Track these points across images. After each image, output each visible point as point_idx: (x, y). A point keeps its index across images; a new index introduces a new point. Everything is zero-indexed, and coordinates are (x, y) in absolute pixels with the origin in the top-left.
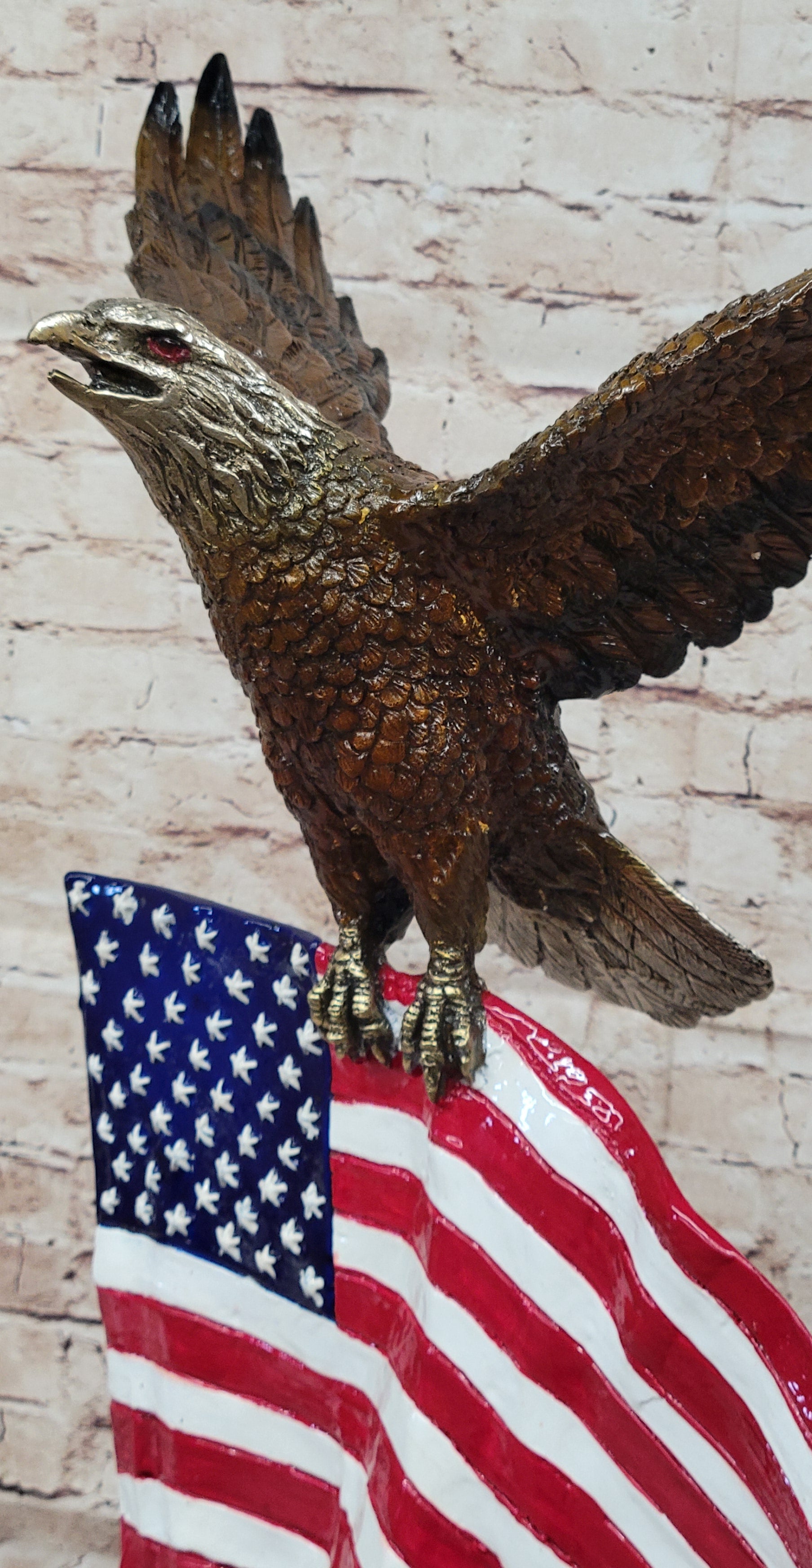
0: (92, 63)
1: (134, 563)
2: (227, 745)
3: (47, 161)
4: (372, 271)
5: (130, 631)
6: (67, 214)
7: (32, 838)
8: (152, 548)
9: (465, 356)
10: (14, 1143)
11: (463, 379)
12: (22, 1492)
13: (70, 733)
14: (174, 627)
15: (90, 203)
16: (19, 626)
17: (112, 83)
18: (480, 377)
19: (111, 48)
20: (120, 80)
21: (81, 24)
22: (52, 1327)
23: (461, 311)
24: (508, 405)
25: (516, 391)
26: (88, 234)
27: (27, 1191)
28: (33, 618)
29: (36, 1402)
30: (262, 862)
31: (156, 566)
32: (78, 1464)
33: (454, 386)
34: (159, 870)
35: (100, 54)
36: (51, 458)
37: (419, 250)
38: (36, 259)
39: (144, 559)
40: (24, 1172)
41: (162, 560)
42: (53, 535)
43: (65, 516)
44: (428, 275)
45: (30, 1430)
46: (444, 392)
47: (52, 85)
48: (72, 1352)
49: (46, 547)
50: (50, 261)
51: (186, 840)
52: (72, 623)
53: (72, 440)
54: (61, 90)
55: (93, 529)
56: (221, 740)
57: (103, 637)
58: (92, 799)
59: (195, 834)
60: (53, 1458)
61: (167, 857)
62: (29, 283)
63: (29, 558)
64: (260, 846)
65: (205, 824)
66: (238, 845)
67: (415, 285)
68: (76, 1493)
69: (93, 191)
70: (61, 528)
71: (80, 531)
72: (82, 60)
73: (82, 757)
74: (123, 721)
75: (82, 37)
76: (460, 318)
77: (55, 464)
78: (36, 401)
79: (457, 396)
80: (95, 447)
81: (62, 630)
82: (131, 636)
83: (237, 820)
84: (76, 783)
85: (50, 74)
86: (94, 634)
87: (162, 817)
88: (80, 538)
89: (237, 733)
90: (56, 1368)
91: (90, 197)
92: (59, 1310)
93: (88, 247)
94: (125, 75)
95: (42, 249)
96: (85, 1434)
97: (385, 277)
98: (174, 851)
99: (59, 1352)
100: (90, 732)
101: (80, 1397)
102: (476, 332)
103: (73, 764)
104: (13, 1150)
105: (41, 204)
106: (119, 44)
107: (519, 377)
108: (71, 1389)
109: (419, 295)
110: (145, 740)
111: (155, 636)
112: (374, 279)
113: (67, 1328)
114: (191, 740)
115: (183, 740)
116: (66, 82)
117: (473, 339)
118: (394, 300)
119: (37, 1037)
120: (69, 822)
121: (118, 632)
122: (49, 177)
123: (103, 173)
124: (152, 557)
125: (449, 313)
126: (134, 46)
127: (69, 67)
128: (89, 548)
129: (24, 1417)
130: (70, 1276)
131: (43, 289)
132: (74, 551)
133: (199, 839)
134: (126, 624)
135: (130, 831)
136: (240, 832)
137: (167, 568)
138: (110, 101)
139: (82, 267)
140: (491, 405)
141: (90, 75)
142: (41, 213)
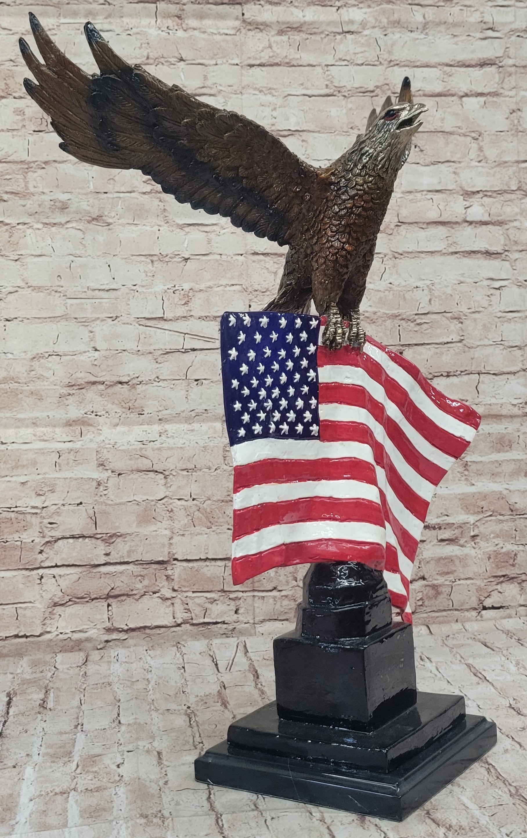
0: (24, 126)
1: (50, 294)
2: (87, 354)
3: (9, 159)
4: (130, 190)
5: (50, 318)
6: (18, 176)
7: (17, 395)
8: (55, 289)
9: (162, 216)
10: (16, 507)
11: (162, 223)
12: (27, 637)
13: (29, 356)
14: (66, 315)
15: (27, 173)
16: (8, 320)
17: (32, 132)
18: (168, 222)
19: (31, 121)
20: (34, 131)
21: (19, 113)
22: (35, 572)
23: (160, 201)
24: (178, 230)
25: (181, 226)
26: (26, 183)
27: (23, 523)
28: (13, 317)
29: (31, 602)
30: (103, 392)
31: (58, 295)
32: (48, 622)
33: (159, 226)
34: (67, 399)
35: (27, 123)
36: (16, 260)
37: (144, 182)
38: (7, 193)
39: (53, 292)
40: (21, 517)
41: (60, 292)
42: (19, 287)
43: (23, 280)
44: (149, 190)
45: (28, 613)
46: (157, 228)
47: (10, 133)
48: (43, 580)
49: (17, 291)
50: (12, 193)
51: (75, 388)
52: (28, 317)
53: (24, 254)
54: (13, 135)
55: (34, 284)
56: (85, 352)
57: (40, 321)
58: (40, 378)
59: (78, 385)
60: (38, 622)
61: (69, 394)
62: (5, 201)
63: (10, 296)
64: (102, 387)
65: (82, 382)
66: (94, 387)
67: (144, 193)
68: (49, 632)
69: (27, 168)
70: (22, 284)
71: (29, 284)
72: (21, 125)
73: (35, 363)
74: (50, 350)
75: (20, 117)
76: (160, 203)
77: (18, 262)
78: (9, 242)
79: (161, 228)
80: (32, 255)
81: (25, 320)
82: (50, 319)
83: (93, 379)
84: (33, 373)
85: (8, 130)
86: (36, 320)
87: (67, 381)
88: (29, 287)
89: (90, 349)
90: (37, 587)
91: (26, 170)
92: (38, 566)
93: (27, 187)
94: (37, 130)
95: (8, 189)
96: (50, 610)
97: (134, 192)
98: (71, 392)
99: (39, 581)
100: (38, 354)
101: (47, 596)
102: (166, 207)
103: (32, 366)
104: (15, 509)
105: (8, 174)
106: (34, 120)
107: (181, 222)
108: (44, 594)
109: (146, 196)
110: (58, 355)
111: (59, 319)
112: (131, 192)
113: (41, 572)
114: (74, 353)
115: (71, 354)
116: (15, 133)
117: (165, 210)
118: (138, 199)
119: (23, 466)
120: (32, 387)
121: (45, 318)
122: (10, 164)
123: (31, 162)
124: (56, 292)
125: (156, 202)
126: (40, 120)
127: (16, 128)
128: (33, 290)
129: (25, 609)
130: (41, 552)
131: (10, 203)
132: (27, 292)
133: (80, 387)
134: (48, 316)
135: (55, 387)
136: (94, 383)
137: (62, 295)
138: (31, 139)
139: (24, 194)
140: (173, 231)
141: (23, 130)
142: (8, 177)
